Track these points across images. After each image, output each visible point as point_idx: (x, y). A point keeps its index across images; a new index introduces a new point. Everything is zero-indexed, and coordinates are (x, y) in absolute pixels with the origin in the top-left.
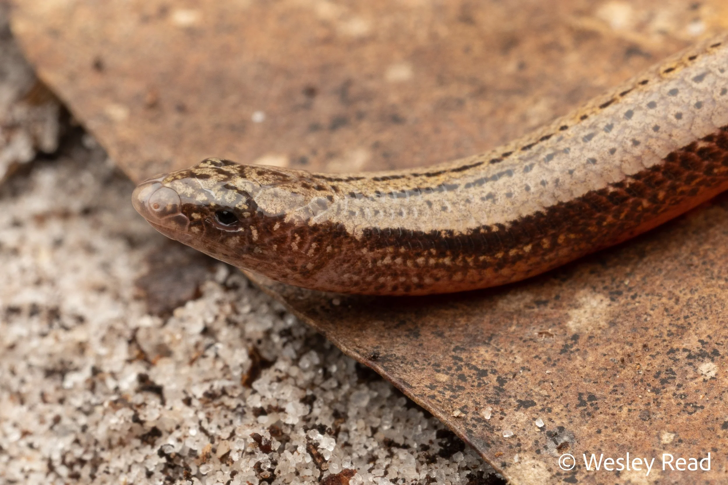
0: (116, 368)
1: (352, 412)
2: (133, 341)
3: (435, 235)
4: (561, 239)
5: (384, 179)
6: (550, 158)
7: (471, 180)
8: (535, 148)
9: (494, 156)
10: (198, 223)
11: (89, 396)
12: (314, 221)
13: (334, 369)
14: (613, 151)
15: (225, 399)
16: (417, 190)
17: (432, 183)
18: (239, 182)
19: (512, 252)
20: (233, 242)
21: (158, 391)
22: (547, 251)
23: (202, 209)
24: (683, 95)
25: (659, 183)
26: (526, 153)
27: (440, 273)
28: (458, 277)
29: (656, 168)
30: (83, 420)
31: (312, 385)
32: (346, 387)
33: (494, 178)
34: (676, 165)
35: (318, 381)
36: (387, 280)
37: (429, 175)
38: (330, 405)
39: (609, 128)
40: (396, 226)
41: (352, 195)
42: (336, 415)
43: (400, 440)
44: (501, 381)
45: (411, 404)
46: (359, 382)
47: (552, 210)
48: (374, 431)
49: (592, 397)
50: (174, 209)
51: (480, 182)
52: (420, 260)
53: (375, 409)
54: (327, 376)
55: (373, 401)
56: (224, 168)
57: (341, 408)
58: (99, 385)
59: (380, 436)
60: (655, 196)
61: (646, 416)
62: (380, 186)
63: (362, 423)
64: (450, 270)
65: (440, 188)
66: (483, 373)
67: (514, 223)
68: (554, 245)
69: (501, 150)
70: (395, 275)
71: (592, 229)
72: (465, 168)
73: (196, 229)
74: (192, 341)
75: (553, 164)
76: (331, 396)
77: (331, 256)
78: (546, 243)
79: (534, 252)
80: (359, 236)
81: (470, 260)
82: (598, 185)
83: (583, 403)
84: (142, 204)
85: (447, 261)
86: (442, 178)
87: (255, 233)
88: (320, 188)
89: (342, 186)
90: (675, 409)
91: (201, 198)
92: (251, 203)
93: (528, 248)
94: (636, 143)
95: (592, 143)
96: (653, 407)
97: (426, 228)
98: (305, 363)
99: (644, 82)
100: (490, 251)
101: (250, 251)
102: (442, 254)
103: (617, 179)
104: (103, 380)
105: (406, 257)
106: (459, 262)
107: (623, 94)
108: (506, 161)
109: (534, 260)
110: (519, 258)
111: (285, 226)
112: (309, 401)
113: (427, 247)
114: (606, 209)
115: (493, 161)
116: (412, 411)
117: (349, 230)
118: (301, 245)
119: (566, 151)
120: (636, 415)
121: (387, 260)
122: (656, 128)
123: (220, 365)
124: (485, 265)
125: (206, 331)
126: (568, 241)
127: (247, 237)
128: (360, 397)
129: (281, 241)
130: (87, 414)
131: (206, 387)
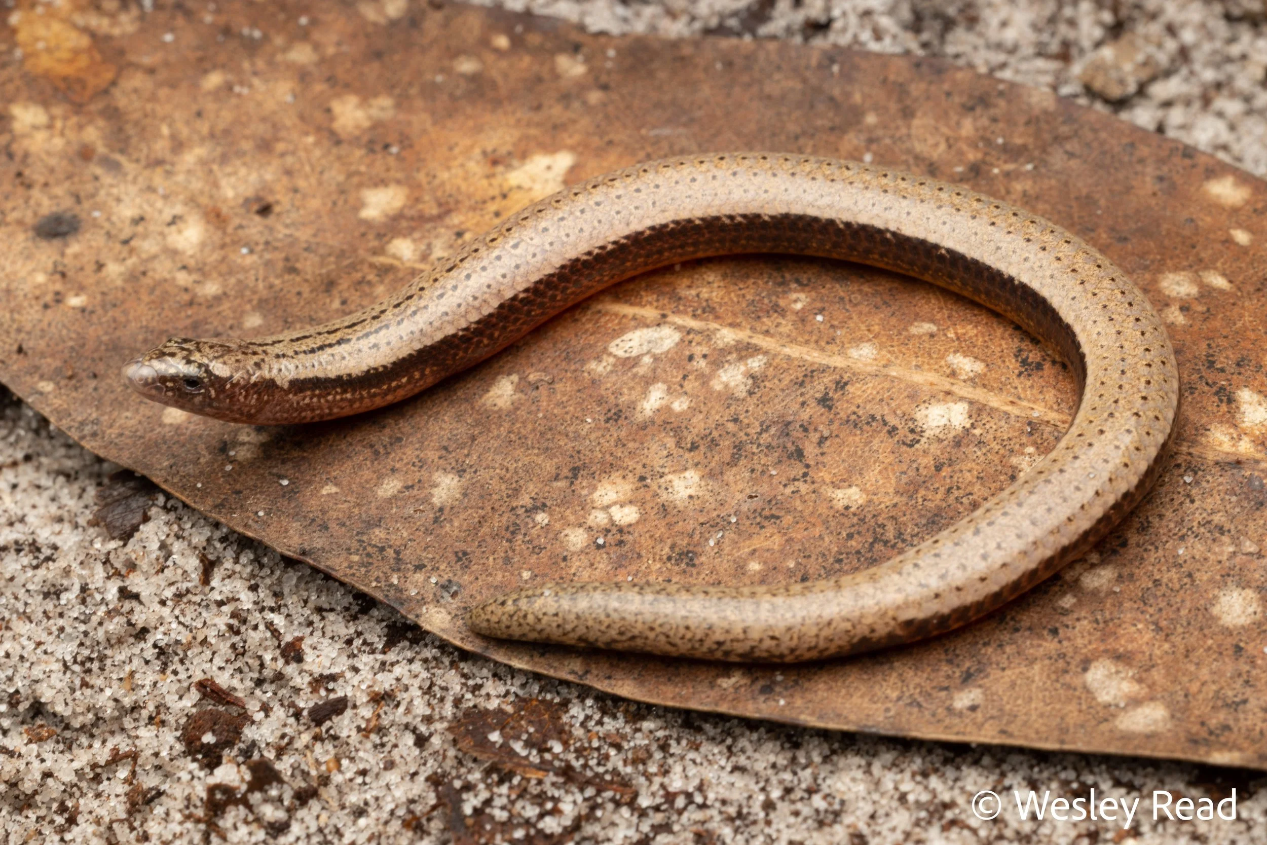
0: (99, 584)
1: (286, 591)
2: (106, 562)
3: (339, 378)
4: (427, 371)
5: (298, 339)
6: (415, 313)
7: (360, 334)
8: (403, 306)
9: (374, 314)
10: (172, 389)
11: (83, 608)
12: (253, 379)
13: (265, 560)
14: (459, 305)
15: (190, 596)
16: (321, 348)
17: (333, 338)
18: (196, 357)
19: (394, 384)
20: (198, 400)
21: (136, 597)
22: (418, 381)
23: (174, 378)
24: (505, 260)
25: (494, 325)
26: (396, 310)
27: (343, 404)
28: (357, 405)
29: (491, 315)
30: (82, 628)
31: (253, 576)
32: (278, 573)
33: (376, 332)
34: (505, 311)
35: (256, 572)
36: (308, 414)
37: (329, 333)
38: (269, 587)
39: (455, 288)
40: (311, 375)
41: (278, 356)
42: (275, 595)
43: (326, 606)
44: (397, 553)
45: (328, 577)
46: (286, 567)
47: (420, 352)
48: (306, 602)
49: (465, 553)
50: (154, 381)
51: (367, 335)
52: (330, 398)
53: (302, 585)
54: (262, 566)
55: (300, 579)
56: (185, 346)
57: (277, 589)
58: (88, 599)
59: (311, 605)
60: (492, 335)
61: (507, 560)
62: (296, 346)
63: (295, 598)
64: (351, 402)
65: (339, 343)
66: (382, 549)
67: (394, 363)
68: (423, 375)
69: (378, 309)
70: (313, 410)
71: (449, 362)
72: (354, 325)
73: (170, 394)
74: (154, 556)
75: (417, 317)
76: (268, 581)
77: (267, 402)
78: (417, 375)
79: (409, 382)
80: (286, 386)
81: (364, 393)
82: (450, 330)
83: (460, 559)
84: (130, 380)
85: (349, 396)
86: (339, 335)
87: (213, 393)
88: (255, 353)
89: (269, 349)
90: (526, 553)
91: (172, 371)
92: (208, 371)
93: (404, 380)
94: (475, 298)
95: (443, 301)
96: (510, 553)
97: (332, 375)
98: (244, 559)
99: (476, 251)
100: (378, 385)
101: (210, 405)
102: (345, 392)
103: (464, 325)
104: (91, 595)
105: (319, 396)
106: (357, 396)
107: (462, 260)
108: (383, 317)
109: (409, 387)
110: (398, 387)
111: (234, 386)
112: (254, 588)
113: (334, 388)
114: (457, 347)
115: (374, 318)
116: (330, 583)
117: (279, 383)
118: (246, 397)
119: (426, 307)
120: (500, 562)
121: (307, 401)
122: (489, 286)
123: (180, 571)
124: (375, 395)
125: (163, 546)
126: (432, 372)
127: (207, 395)
128: (290, 578)
129: (232, 397)
130: (84, 622)
131: (173, 589)
